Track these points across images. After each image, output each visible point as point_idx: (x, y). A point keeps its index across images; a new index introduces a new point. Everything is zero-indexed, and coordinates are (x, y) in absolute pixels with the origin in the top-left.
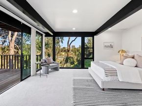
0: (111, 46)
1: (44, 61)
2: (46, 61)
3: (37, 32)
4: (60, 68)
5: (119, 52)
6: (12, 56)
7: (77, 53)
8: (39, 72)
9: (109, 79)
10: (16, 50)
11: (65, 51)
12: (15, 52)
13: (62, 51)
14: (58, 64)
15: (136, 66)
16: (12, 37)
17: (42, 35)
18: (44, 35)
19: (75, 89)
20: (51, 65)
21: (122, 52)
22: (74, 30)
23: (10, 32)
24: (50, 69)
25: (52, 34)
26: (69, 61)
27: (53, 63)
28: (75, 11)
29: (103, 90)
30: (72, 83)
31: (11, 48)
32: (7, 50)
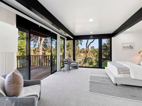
0: (131, 47)
1: (66, 60)
2: (67, 61)
3: (61, 37)
4: (80, 67)
5: (139, 53)
6: (41, 56)
7: (96, 54)
8: (63, 69)
9: (121, 76)
10: (44, 52)
11: (84, 52)
12: (43, 53)
13: (81, 52)
14: (77, 63)
16: (41, 41)
17: (64, 39)
18: (66, 39)
19: (91, 82)
20: (72, 63)
22: (91, 33)
23: (39, 37)
24: (71, 68)
25: (72, 38)
26: (87, 61)
27: (74, 62)
28: (91, 20)
29: (116, 85)
30: (89, 78)
31: (40, 50)
32: (37, 51)
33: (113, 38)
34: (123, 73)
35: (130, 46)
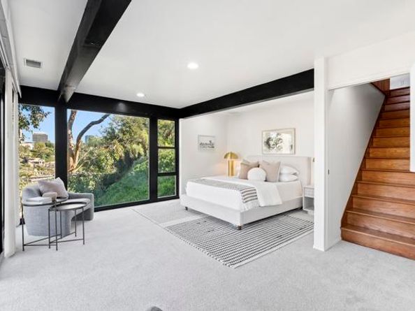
0: (212, 145)
4: (96, 210)
5: (226, 157)
15: (266, 181)
21: (231, 158)
29: (240, 228)
33: (181, 121)
34: (251, 200)
35: (210, 141)
